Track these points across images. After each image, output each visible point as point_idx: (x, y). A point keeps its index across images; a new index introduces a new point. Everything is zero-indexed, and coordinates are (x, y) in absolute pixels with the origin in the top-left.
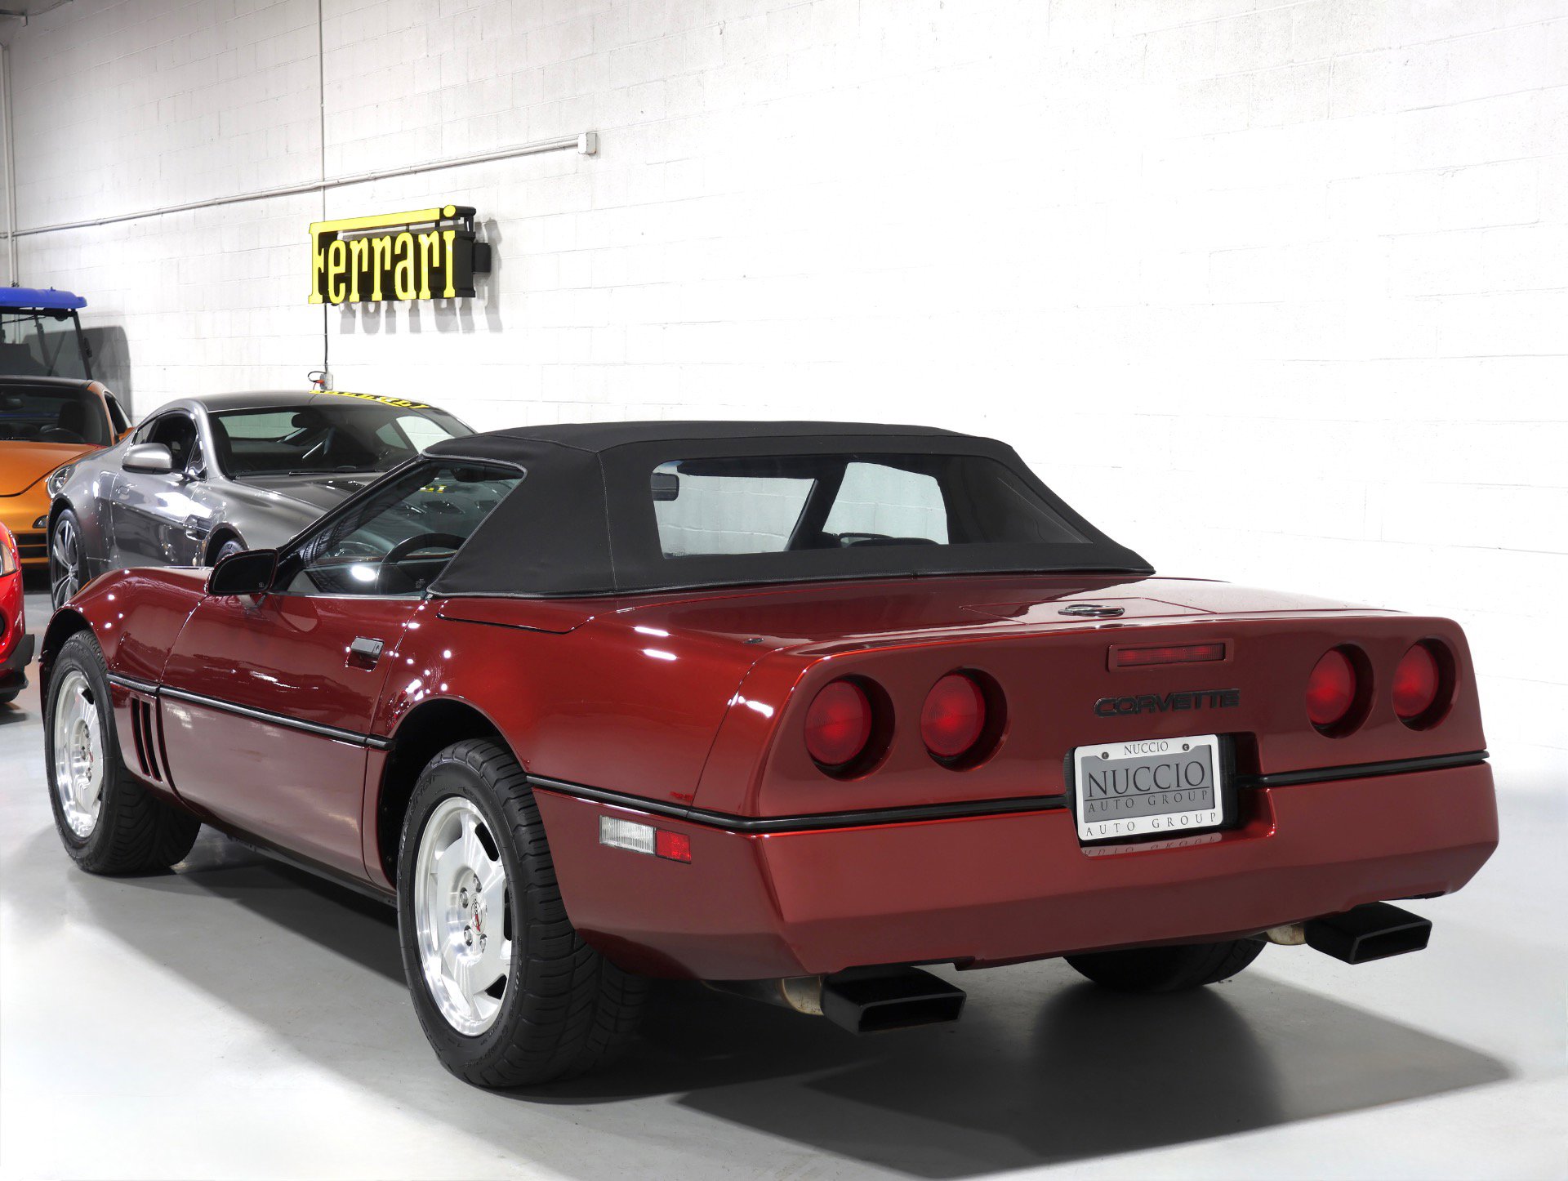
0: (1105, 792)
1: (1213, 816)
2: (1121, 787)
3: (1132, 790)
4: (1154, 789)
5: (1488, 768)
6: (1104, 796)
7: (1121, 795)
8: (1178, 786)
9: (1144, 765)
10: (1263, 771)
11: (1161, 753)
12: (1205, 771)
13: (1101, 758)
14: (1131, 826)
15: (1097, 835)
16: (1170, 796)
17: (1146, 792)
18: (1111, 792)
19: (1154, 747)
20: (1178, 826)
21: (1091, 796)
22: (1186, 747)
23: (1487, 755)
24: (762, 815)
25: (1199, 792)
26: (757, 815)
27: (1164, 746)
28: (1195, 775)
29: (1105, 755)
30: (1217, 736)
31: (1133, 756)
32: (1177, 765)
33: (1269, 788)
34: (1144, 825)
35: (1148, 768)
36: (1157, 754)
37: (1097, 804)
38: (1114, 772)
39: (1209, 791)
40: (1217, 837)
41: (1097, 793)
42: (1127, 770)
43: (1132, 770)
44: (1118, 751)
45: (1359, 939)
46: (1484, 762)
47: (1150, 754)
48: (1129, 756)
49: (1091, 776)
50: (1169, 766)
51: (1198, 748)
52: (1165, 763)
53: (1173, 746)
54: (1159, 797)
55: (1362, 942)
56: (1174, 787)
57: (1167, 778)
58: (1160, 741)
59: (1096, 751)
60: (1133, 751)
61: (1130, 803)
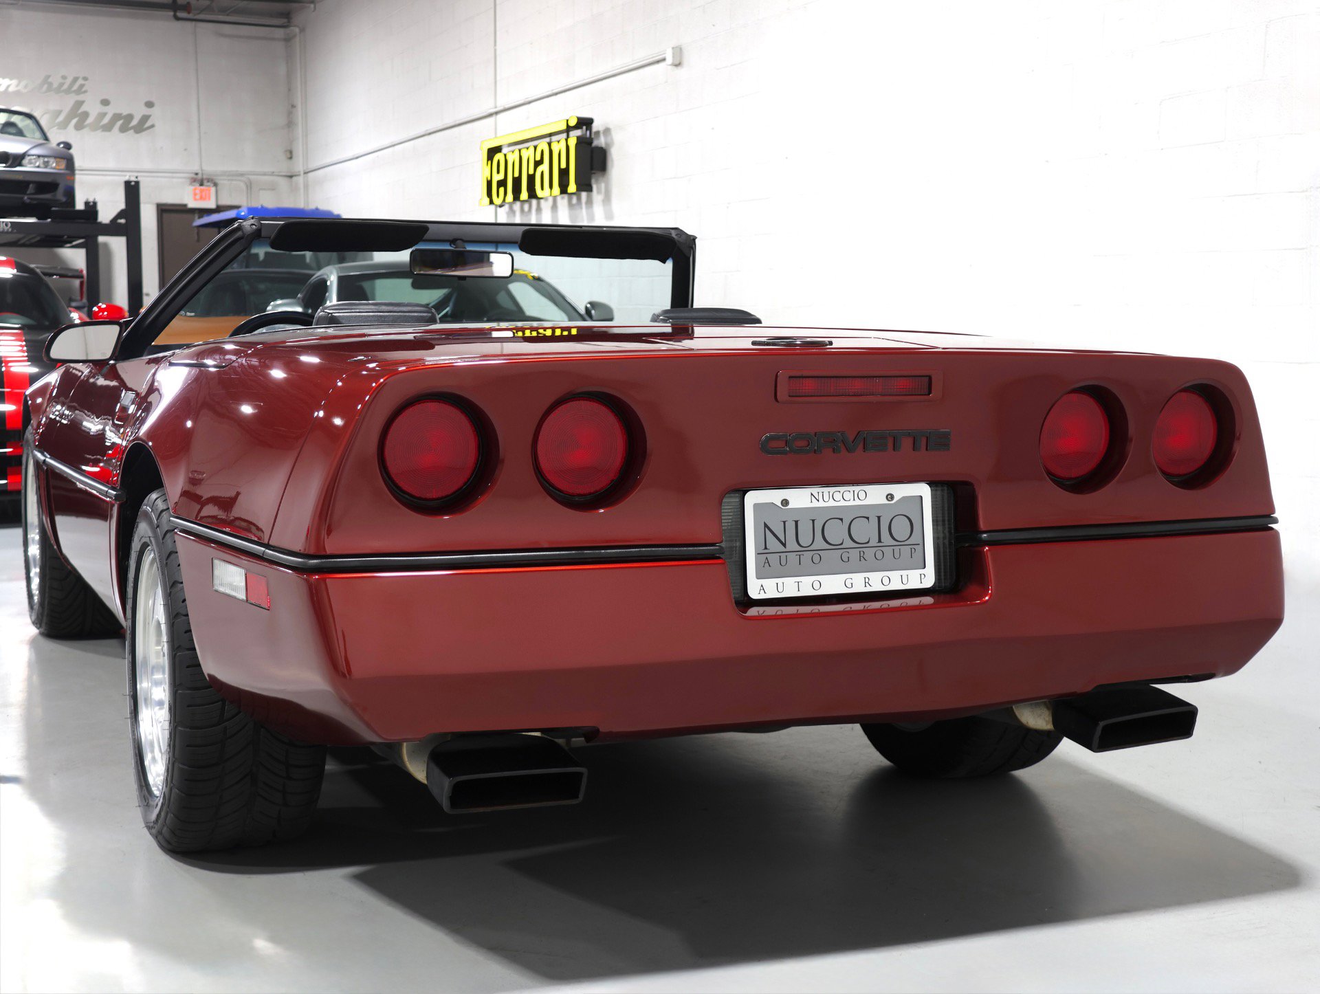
0: (784, 545)
1: (925, 577)
2: (805, 539)
3: (820, 544)
4: (850, 544)
5: (1276, 536)
6: (783, 549)
7: (806, 549)
8: (880, 541)
9: (836, 516)
10: (982, 526)
11: (857, 502)
12: (913, 525)
13: (780, 506)
14: (816, 585)
15: (772, 594)
16: (869, 553)
17: (838, 546)
19: (848, 496)
20: (876, 587)
21: (766, 548)
22: (890, 497)
23: (1275, 521)
24: (329, 551)
25: (906, 550)
26: (323, 553)
27: (862, 495)
28: (901, 529)
29: (785, 502)
30: (930, 484)
31: (821, 504)
32: (879, 518)
33: (987, 545)
34: (833, 584)
35: (841, 520)
36: (852, 503)
37: (773, 559)
38: (796, 522)
39: (919, 548)
40: (928, 600)
41: (773, 544)
42: (813, 521)
43: (820, 522)
44: (800, 498)
45: (1102, 724)
46: (1272, 529)
47: (843, 503)
48: (815, 504)
49: (766, 526)
50: (868, 518)
51: (904, 499)
52: (863, 514)
53: (875, 495)
54: (854, 554)
55: (1105, 728)
56: (874, 542)
57: (865, 531)
58: (857, 488)
59: (773, 496)
60: (821, 499)
61: (816, 559)
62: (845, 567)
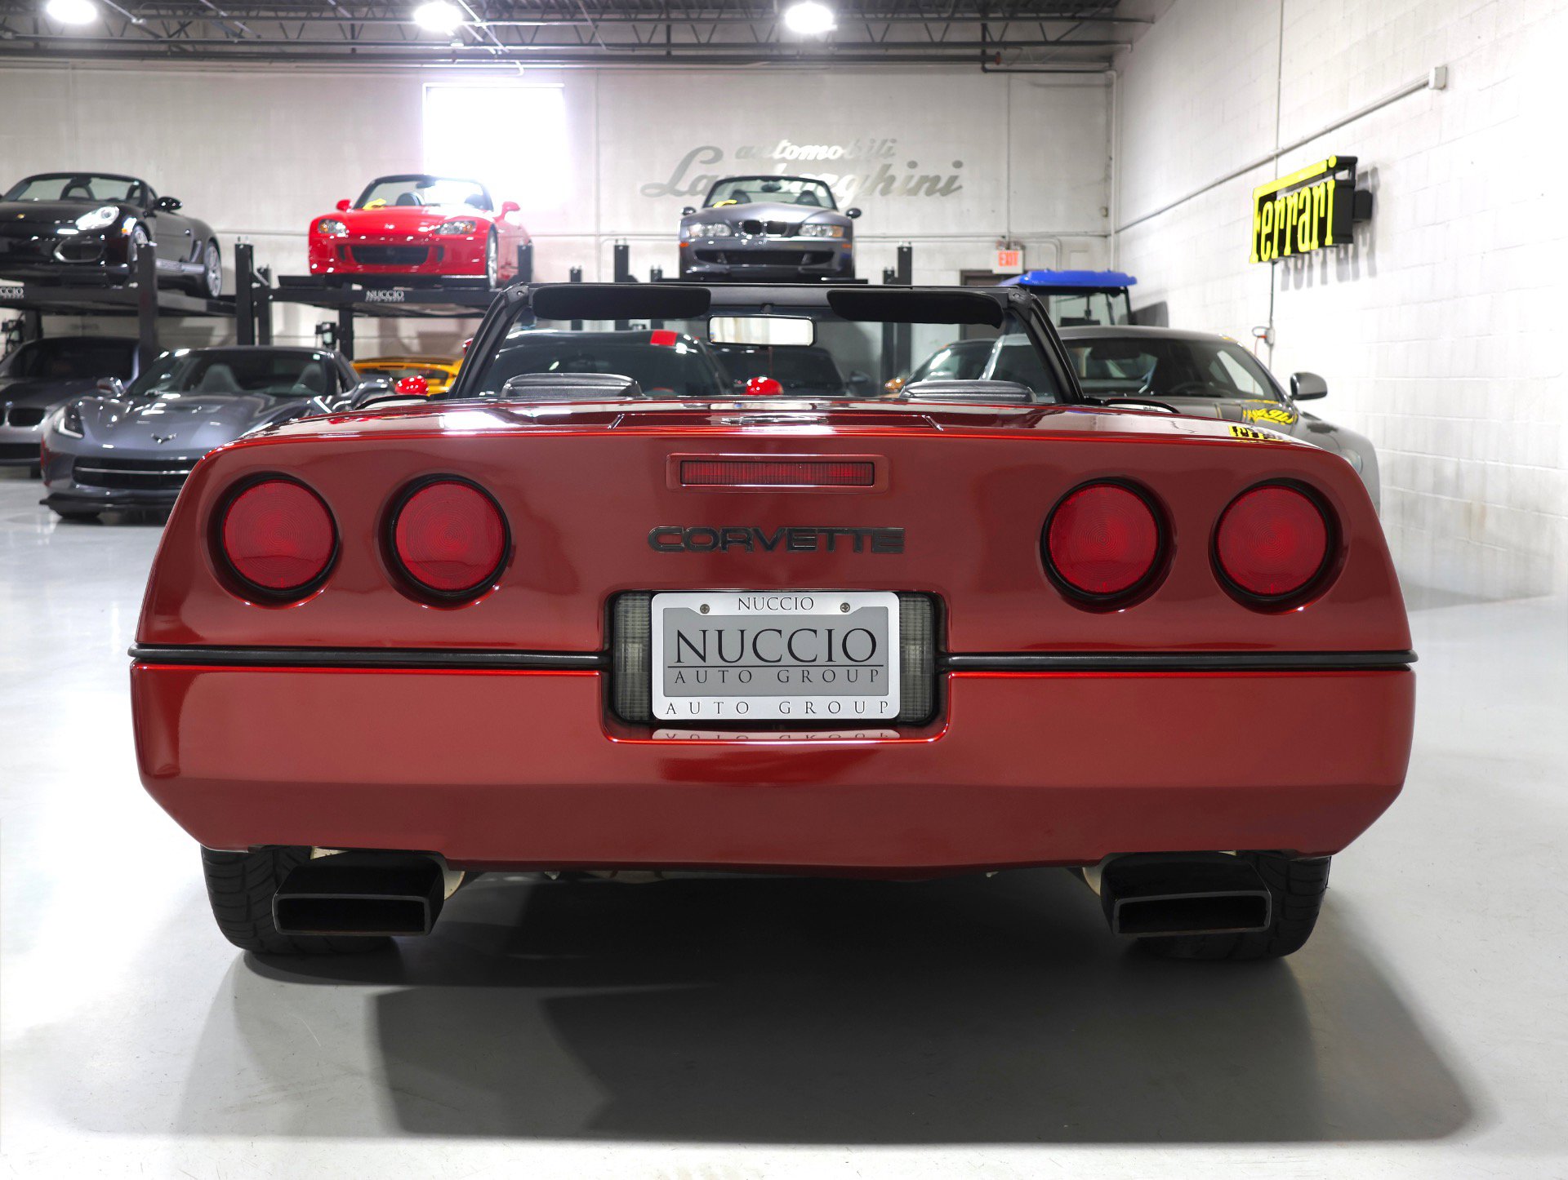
0: (703, 658)
1: (887, 706)
2: (731, 652)
3: (749, 658)
4: (788, 659)
6: (704, 664)
7: (732, 664)
8: (830, 659)
9: (772, 626)
10: (954, 648)
11: (801, 612)
12: (875, 642)
13: (699, 612)
14: (742, 706)
15: (684, 714)
16: (815, 673)
17: (775, 663)
18: (713, 658)
19: (788, 603)
20: (821, 713)
21: (679, 661)
22: (845, 608)
23: (1414, 659)
25: (865, 672)
27: (807, 603)
28: (859, 646)
29: (705, 608)
30: (897, 593)
31: (752, 612)
32: (830, 632)
33: (956, 672)
34: (765, 708)
35: (780, 632)
36: (793, 612)
37: (687, 673)
38: (720, 632)
39: (881, 671)
40: (892, 734)
41: (689, 657)
42: (742, 632)
43: (750, 632)
44: (724, 605)
46: (1408, 669)
47: (780, 612)
48: (744, 611)
49: (680, 634)
50: (815, 631)
51: (864, 609)
52: (809, 626)
53: (827, 605)
54: (796, 674)
56: (823, 658)
57: (810, 647)
58: (800, 595)
59: (692, 601)
60: (752, 606)
61: (745, 676)
62: (783, 687)
